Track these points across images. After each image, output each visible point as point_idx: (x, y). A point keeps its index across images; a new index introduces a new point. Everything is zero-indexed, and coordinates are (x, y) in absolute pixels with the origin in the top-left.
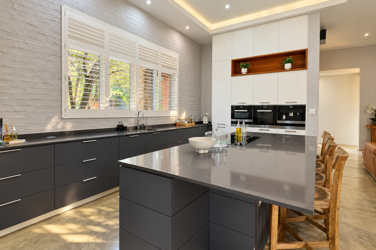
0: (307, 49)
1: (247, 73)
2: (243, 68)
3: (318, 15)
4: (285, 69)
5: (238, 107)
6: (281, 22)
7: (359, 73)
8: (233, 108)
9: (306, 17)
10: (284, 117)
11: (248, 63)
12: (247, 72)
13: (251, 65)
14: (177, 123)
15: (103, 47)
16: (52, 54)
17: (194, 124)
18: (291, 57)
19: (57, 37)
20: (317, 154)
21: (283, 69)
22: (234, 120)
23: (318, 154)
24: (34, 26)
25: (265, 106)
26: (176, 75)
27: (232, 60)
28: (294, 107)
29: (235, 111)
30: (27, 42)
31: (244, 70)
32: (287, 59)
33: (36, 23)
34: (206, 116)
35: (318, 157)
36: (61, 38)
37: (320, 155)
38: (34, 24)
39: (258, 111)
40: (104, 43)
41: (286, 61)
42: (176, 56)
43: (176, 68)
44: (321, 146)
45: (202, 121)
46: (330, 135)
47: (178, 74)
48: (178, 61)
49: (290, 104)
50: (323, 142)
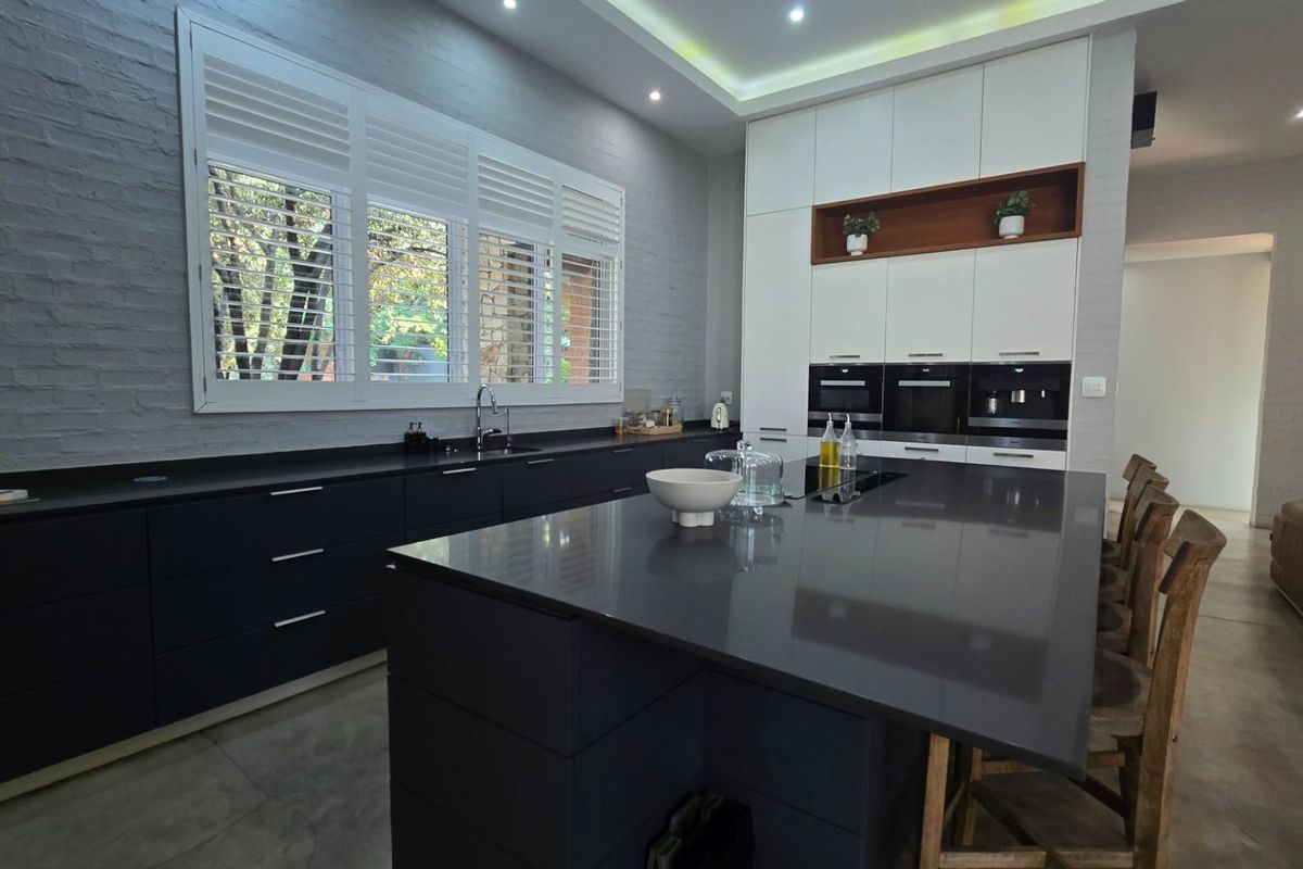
0: (1083, 164)
1: (864, 252)
2: (853, 236)
3: (1130, 40)
4: (1002, 238)
5: (833, 371)
6: (992, 70)
7: (1270, 253)
8: (817, 373)
9: (1083, 48)
10: (993, 405)
11: (872, 216)
12: (865, 247)
13: (881, 224)
14: (618, 427)
15: (343, 162)
16: (146, 184)
17: (677, 428)
18: (1023, 193)
19: (163, 127)
20: (1105, 537)
21: (993, 237)
22: (817, 415)
23: (1109, 535)
24: (75, 85)
25: (926, 366)
26: (616, 260)
27: (813, 207)
28: (1031, 368)
29: (823, 383)
30: (50, 140)
31: (856, 243)
32: (1011, 202)
33: (81, 73)
34: (723, 401)
35: (1106, 546)
36: (181, 131)
37: (1116, 540)
38: (73, 80)
39: (901, 383)
40: (346, 147)
41: (1006, 207)
42: (614, 195)
43: (616, 239)
44: (1120, 507)
45: (706, 418)
46: (1155, 468)
47: (623, 259)
48: (622, 213)
49: (1013, 360)
50: (1129, 495)
